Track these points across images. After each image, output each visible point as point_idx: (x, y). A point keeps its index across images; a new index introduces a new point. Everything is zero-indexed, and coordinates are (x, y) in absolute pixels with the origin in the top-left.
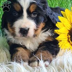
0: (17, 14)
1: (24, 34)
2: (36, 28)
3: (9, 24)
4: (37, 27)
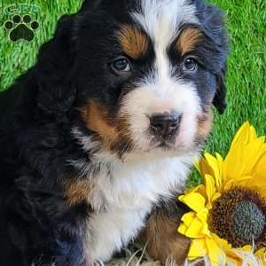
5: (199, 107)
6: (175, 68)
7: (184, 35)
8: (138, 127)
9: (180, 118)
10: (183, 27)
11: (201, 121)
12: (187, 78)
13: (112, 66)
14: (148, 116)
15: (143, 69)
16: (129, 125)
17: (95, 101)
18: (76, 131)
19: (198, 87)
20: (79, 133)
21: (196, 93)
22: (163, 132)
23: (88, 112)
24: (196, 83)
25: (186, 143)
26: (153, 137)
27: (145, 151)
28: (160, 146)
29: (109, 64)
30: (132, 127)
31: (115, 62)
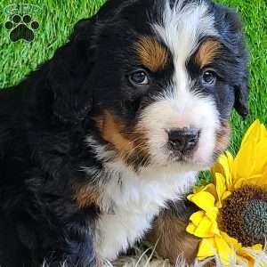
5: (218, 121)
6: (194, 82)
7: (204, 48)
8: (157, 141)
9: (199, 133)
10: (202, 40)
11: (219, 135)
12: (206, 92)
13: (130, 78)
14: (166, 131)
15: (161, 82)
16: (147, 139)
17: (112, 114)
18: (90, 139)
19: (217, 101)
20: (94, 141)
21: (214, 107)
22: (181, 147)
23: (104, 123)
24: (215, 97)
25: (204, 159)
26: (171, 152)
27: (163, 166)
28: (178, 161)
29: (127, 76)
30: (149, 142)
31: (133, 74)
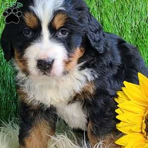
0: (31, 34)
1: (45, 70)
2: (66, 58)
3: (17, 53)
4: (69, 56)
13: (23, 32)
